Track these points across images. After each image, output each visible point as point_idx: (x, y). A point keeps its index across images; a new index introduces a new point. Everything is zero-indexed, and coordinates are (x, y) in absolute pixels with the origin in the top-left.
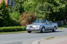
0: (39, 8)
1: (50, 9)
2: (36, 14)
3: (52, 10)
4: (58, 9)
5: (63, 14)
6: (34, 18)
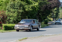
1: (22, 8)
2: (6, 13)
3: (24, 9)
4: (31, 7)
5: (35, 13)
6: (5, 17)
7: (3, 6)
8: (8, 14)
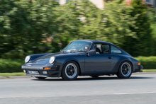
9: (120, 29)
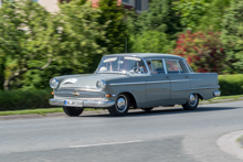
0: (236, 17)
6: (218, 51)
7: (211, 16)
8: (229, 42)
9: (83, 43)
